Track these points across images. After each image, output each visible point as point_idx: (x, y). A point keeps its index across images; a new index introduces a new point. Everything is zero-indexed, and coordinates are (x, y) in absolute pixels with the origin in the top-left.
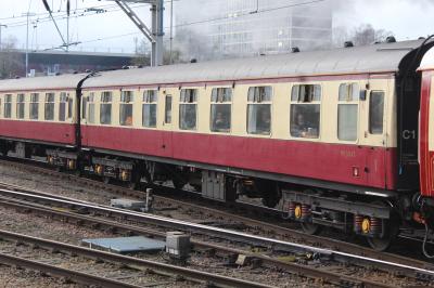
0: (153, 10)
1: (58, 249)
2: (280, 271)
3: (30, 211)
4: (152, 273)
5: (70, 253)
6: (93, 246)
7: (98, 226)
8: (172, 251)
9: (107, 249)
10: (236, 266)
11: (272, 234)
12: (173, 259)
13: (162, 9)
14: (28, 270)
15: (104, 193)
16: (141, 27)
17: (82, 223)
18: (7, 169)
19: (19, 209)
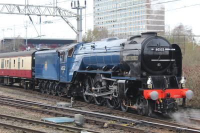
0: (78, 20)
1: (31, 122)
2: (121, 129)
3: (22, 108)
4: (68, 131)
5: (35, 124)
6: (46, 121)
7: (50, 113)
8: (77, 122)
9: (51, 122)
10: (103, 128)
11: (122, 115)
12: (78, 125)
13: (81, 19)
14: (17, 130)
15: (55, 100)
16: (72, 28)
17: (43, 112)
18: (14, 91)
19: (17, 107)
